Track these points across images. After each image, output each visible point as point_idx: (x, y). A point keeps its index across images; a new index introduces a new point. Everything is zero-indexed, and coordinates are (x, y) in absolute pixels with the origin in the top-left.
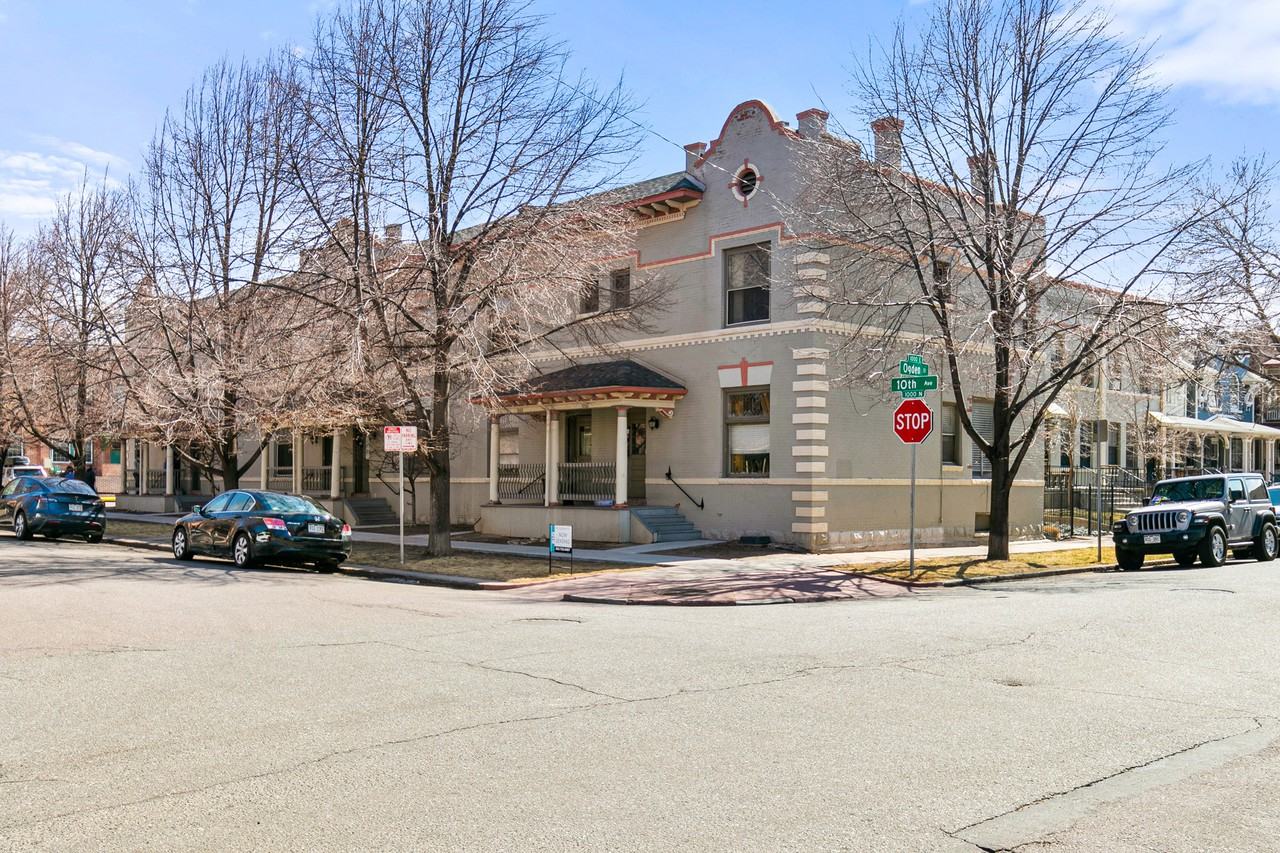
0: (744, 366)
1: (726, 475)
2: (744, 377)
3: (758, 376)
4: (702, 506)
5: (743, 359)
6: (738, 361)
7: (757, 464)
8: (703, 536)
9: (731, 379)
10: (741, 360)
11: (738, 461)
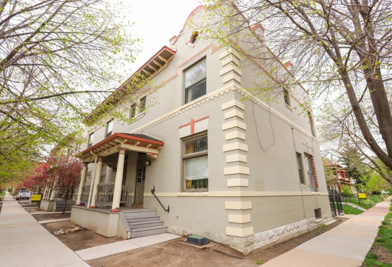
0: (192, 123)
1: (183, 191)
2: (193, 129)
3: (199, 128)
4: (168, 210)
5: (192, 119)
6: (189, 121)
7: (201, 184)
8: (168, 231)
9: (186, 132)
10: (190, 120)
11: (190, 184)
